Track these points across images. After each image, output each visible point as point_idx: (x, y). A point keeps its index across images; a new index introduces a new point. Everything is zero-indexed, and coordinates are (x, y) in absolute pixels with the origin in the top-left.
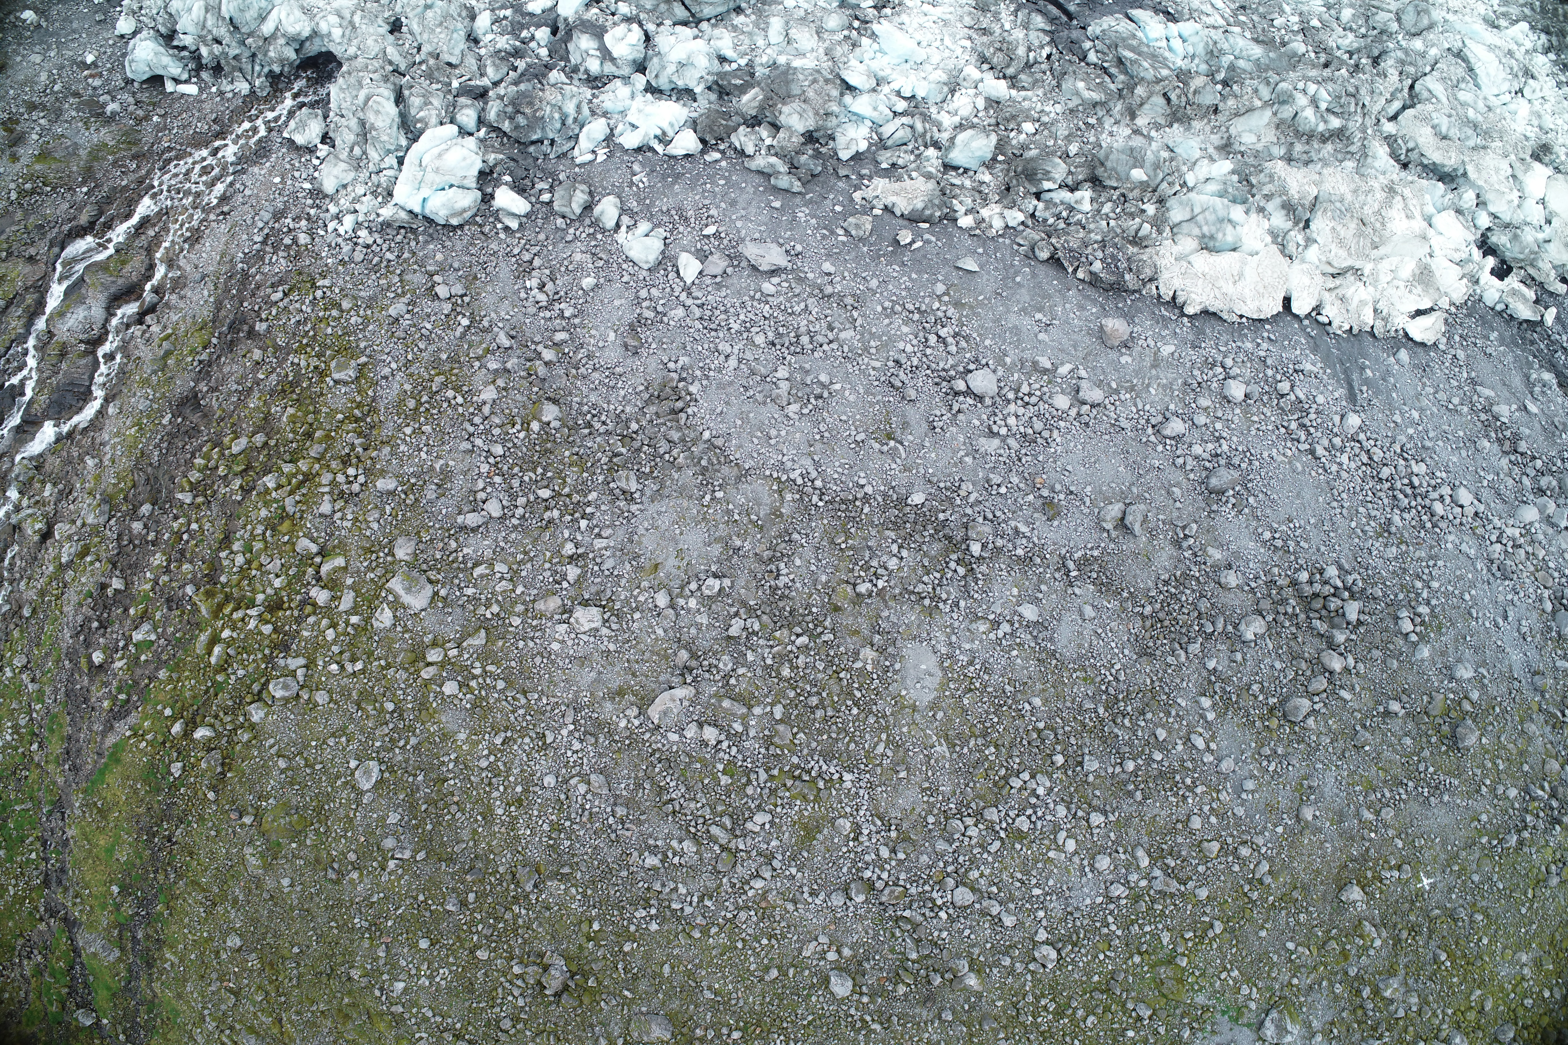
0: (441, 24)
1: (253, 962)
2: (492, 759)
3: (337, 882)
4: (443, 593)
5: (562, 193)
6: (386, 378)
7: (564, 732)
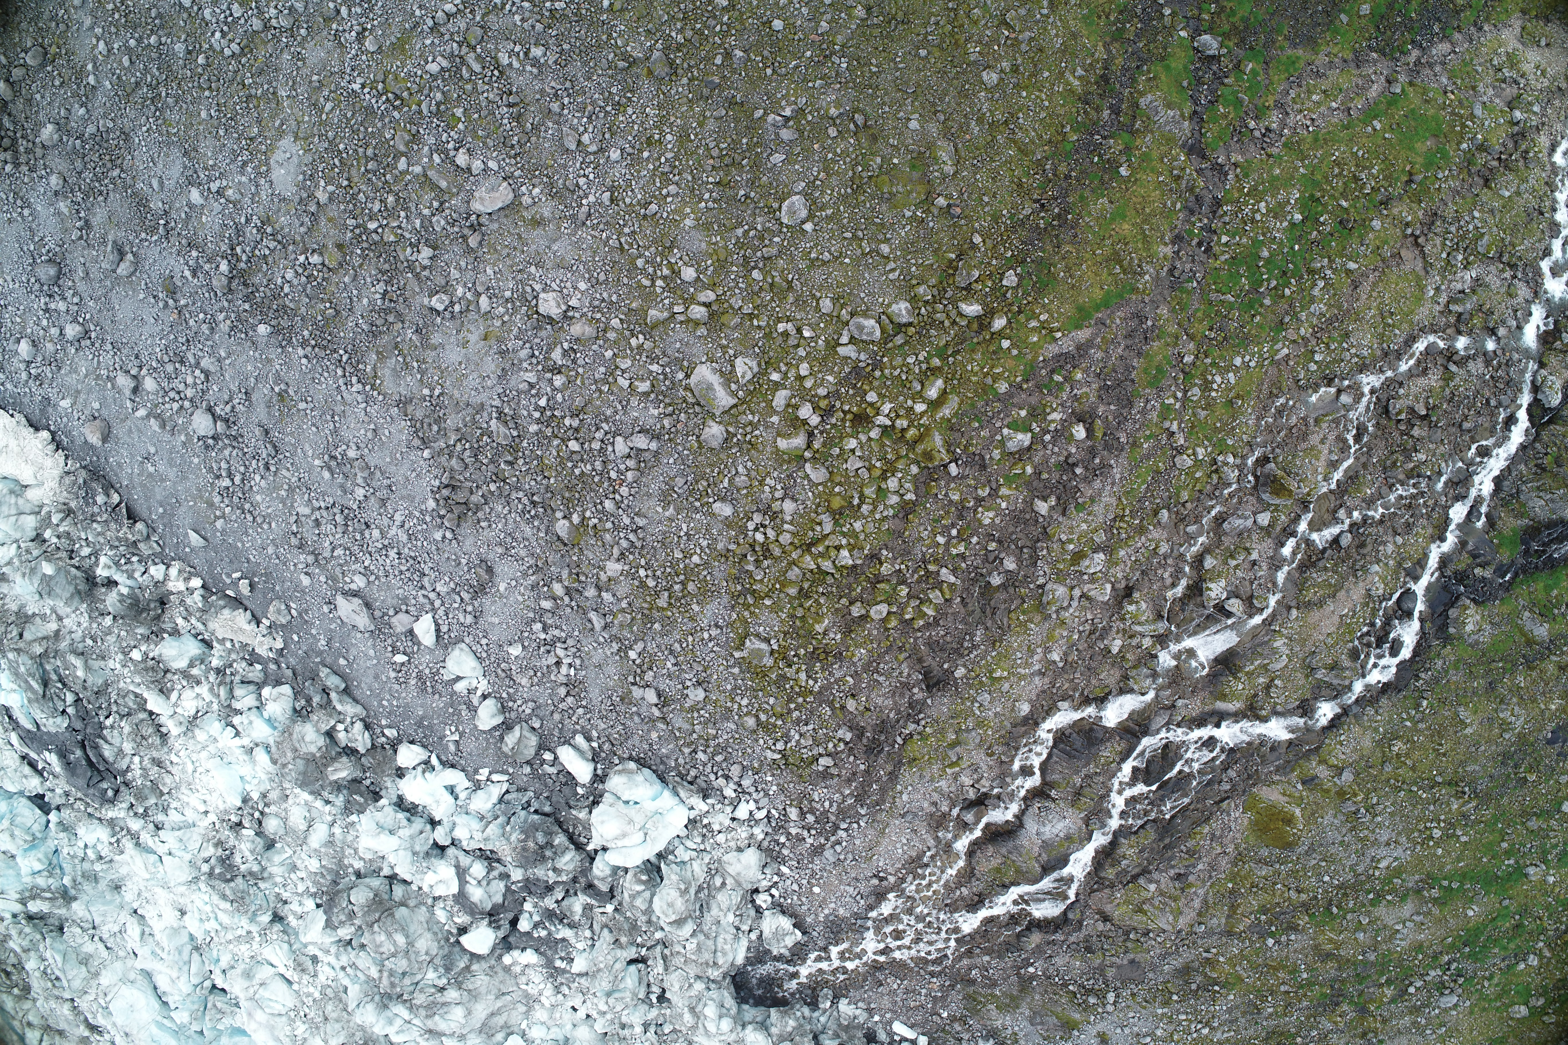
0: (599, 970)
1: (974, 50)
2: (664, 192)
3: (856, 110)
4: (680, 375)
5: (526, 752)
6: (717, 626)
7: (592, 198)
